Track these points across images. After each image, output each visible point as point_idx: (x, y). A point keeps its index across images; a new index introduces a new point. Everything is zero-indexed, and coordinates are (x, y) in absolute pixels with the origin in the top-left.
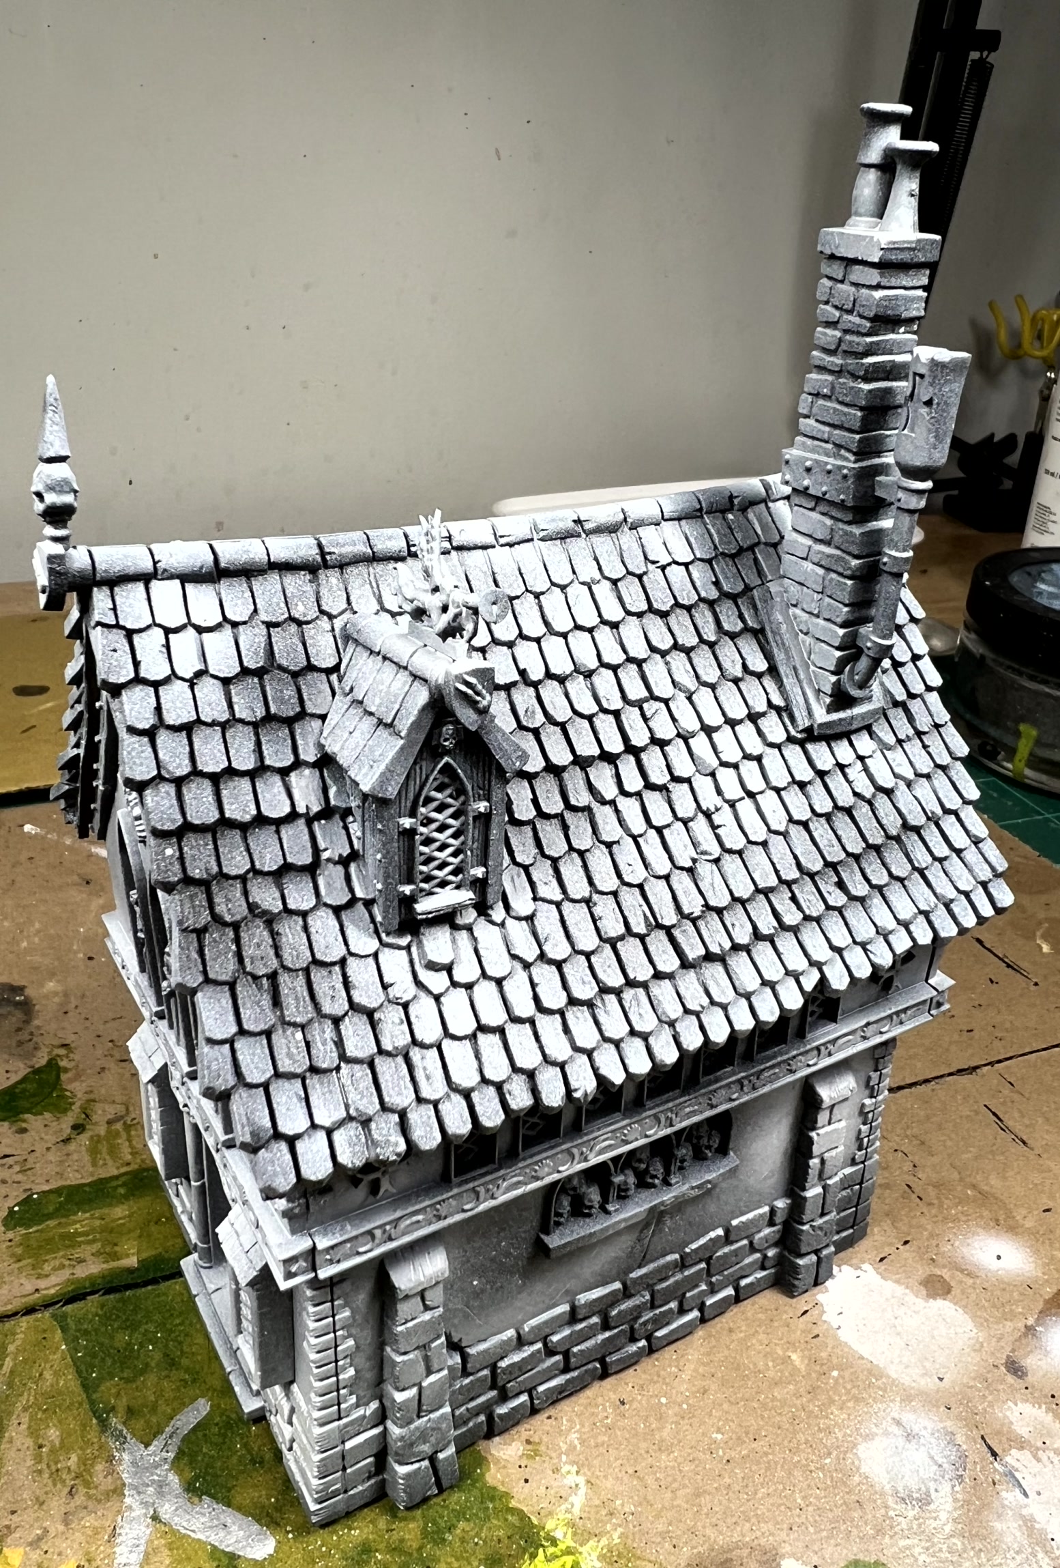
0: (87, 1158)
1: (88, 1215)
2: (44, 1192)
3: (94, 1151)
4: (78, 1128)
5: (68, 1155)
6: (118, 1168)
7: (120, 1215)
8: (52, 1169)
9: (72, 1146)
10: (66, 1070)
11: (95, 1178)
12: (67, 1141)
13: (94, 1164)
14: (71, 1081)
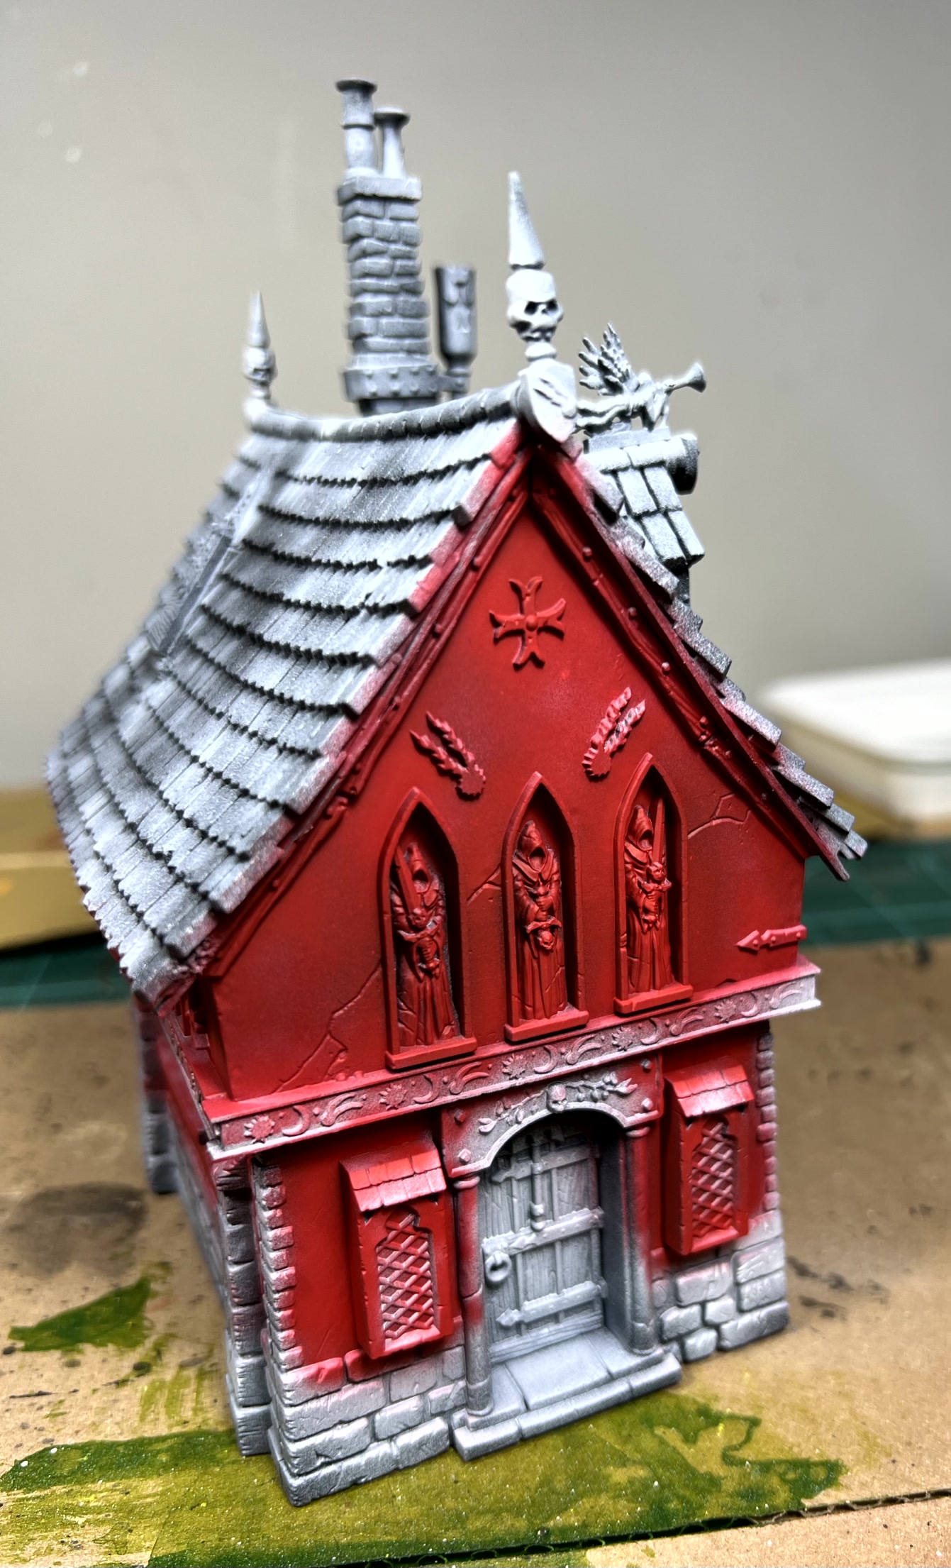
0: (137, 1409)
1: (109, 1485)
2: (66, 1447)
3: (148, 1401)
4: (142, 1369)
5: (115, 1401)
6: (170, 1427)
7: (150, 1491)
8: (87, 1418)
9: (125, 1391)
10: (156, 1294)
11: (135, 1437)
12: (120, 1383)
13: (143, 1418)
14: (157, 1308)
